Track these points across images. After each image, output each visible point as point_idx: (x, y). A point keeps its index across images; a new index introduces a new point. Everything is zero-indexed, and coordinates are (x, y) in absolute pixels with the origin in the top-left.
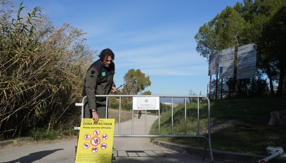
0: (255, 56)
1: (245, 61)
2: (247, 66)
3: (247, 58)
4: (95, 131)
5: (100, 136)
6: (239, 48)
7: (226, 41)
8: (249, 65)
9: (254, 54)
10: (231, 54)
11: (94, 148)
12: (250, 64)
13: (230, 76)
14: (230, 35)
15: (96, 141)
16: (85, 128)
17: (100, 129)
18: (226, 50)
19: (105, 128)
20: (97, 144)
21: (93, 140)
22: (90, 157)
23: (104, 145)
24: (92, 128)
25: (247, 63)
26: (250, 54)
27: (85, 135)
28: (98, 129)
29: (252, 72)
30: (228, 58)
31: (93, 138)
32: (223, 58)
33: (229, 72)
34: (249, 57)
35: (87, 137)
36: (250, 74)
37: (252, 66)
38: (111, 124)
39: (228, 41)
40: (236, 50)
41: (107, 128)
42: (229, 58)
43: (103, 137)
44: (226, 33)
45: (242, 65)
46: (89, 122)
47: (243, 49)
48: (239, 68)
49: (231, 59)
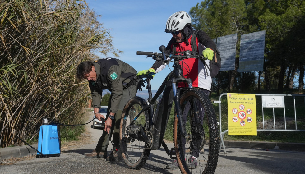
0: (262, 47)
1: (250, 51)
2: (252, 57)
3: (252, 49)
4: (240, 105)
5: (245, 111)
6: (243, 36)
7: (224, 26)
8: (255, 56)
9: (262, 44)
10: (233, 42)
11: (242, 121)
12: (257, 55)
13: (230, 68)
14: (230, 20)
15: (243, 116)
16: (232, 102)
17: (244, 104)
18: (226, 38)
19: (248, 103)
20: (243, 118)
21: (240, 114)
22: (240, 129)
23: (249, 119)
24: (237, 103)
25: (253, 54)
26: (257, 43)
27: (233, 109)
28: (243, 104)
29: (259, 64)
30: (227, 47)
31: (240, 112)
32: (220, 47)
33: (229, 63)
34: (255, 47)
35: (235, 112)
36: (256, 66)
37: (259, 58)
38: (253, 99)
39: (226, 27)
40: (239, 38)
41: (250, 103)
42: (230, 46)
43: (248, 112)
44: (224, 17)
45: (246, 56)
46: (234, 97)
47: (247, 38)
48: (242, 59)
49: (232, 49)
